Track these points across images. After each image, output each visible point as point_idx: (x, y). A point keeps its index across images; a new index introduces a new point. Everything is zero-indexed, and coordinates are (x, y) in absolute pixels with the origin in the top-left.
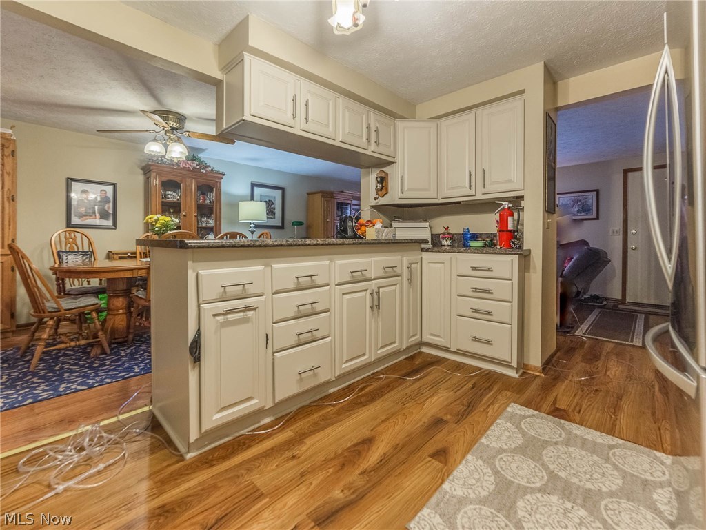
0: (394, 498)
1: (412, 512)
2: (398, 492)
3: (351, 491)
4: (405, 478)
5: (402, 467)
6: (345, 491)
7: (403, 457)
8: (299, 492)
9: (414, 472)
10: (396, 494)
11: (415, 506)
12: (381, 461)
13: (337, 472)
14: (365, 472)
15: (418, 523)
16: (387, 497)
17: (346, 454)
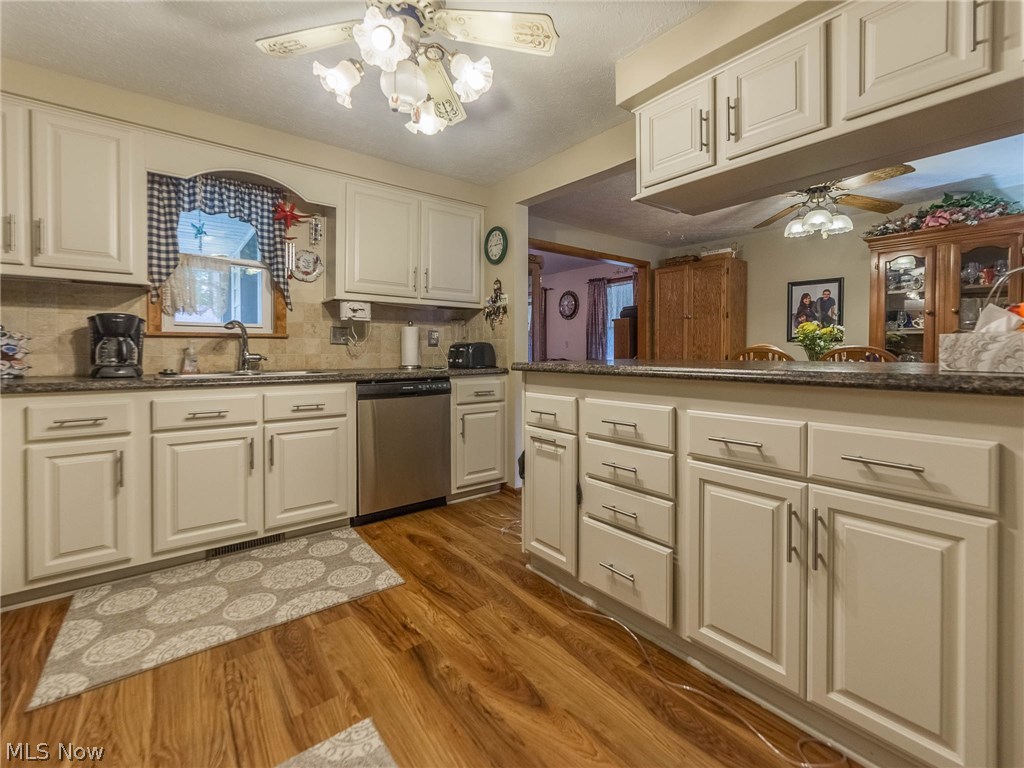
0: (416, 714)
1: (387, 731)
2: (423, 723)
3: (445, 675)
4: (445, 737)
5: (467, 737)
6: (446, 670)
7: (489, 745)
8: (459, 634)
9: (452, 751)
10: (421, 718)
11: (394, 736)
12: (487, 712)
13: (480, 663)
14: (471, 691)
15: (367, 728)
16: (420, 706)
17: (511, 674)
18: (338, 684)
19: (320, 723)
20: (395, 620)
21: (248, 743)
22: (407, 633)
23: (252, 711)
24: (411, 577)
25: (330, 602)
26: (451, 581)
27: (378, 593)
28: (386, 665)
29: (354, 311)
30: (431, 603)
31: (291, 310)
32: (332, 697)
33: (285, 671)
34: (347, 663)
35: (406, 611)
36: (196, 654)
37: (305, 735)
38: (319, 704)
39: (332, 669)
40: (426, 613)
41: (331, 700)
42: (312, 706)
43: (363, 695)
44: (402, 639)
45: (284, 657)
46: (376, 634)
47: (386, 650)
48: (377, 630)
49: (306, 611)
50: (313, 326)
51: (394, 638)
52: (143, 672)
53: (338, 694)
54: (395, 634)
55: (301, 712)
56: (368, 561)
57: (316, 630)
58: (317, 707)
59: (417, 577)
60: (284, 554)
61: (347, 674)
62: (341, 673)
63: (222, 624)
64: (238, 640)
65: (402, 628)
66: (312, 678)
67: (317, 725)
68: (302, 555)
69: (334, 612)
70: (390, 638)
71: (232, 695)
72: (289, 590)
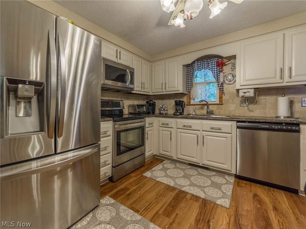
18: (173, 216)
19: (160, 220)
20: (208, 216)
21: (148, 209)
22: (206, 223)
23: (156, 203)
24: (234, 209)
25: (198, 194)
26: (250, 225)
27: (215, 204)
28: (188, 225)
29: (245, 93)
30: (229, 224)
31: (224, 95)
32: (169, 218)
33: (170, 201)
34: (181, 214)
35: (216, 218)
36: (164, 184)
37: (155, 219)
38: (165, 216)
39: (177, 211)
40: (221, 225)
41: (167, 218)
42: (163, 215)
43: (174, 225)
44: (202, 224)
45: (173, 199)
46: (198, 214)
47: (194, 221)
48: (200, 213)
49: (190, 192)
50: (233, 100)
51: (201, 221)
52: (156, 180)
53: (170, 218)
54: (202, 220)
55: (161, 213)
56: (225, 192)
57: (186, 199)
58: (164, 216)
59: (236, 211)
60: (205, 174)
61: (178, 216)
62: (177, 214)
63: (174, 181)
64: (172, 187)
65: (207, 220)
66: (171, 209)
67: (159, 220)
68: (209, 177)
69: (196, 198)
70: (200, 219)
71: (158, 197)
72: (194, 184)
